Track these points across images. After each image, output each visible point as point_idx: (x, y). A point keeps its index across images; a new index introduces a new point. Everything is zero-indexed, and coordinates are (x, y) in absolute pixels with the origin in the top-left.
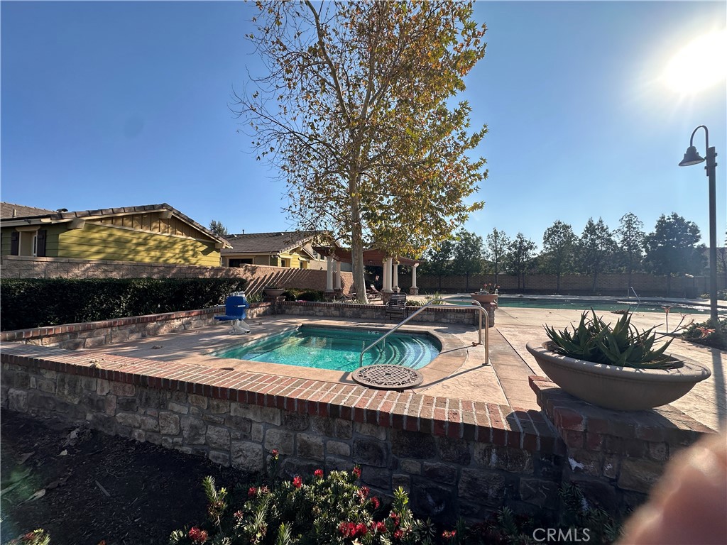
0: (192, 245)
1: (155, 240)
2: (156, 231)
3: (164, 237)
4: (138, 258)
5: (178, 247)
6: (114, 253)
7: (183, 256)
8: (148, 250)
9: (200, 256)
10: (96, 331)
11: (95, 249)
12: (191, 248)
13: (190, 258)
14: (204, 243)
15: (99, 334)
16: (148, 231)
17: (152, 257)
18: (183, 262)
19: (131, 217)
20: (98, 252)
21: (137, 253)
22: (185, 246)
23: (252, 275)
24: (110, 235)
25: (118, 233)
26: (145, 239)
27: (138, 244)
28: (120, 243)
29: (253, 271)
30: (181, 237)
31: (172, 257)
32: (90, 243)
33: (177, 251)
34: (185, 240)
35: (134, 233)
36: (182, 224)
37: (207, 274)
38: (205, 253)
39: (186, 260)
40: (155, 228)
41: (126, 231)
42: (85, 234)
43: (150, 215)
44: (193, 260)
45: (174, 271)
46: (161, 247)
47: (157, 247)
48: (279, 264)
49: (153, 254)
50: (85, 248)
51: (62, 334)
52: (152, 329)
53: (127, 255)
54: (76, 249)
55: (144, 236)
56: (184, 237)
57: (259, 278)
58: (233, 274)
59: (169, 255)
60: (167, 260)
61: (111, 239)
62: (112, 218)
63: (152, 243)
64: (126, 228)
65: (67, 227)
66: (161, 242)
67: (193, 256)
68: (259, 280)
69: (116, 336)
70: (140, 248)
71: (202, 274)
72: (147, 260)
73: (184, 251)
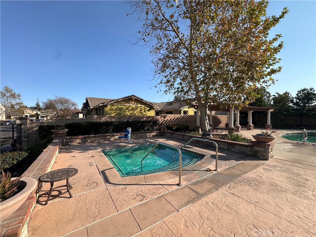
0: (144, 108)
1: (131, 107)
2: (131, 104)
3: (134, 106)
4: (126, 114)
5: (139, 109)
6: (119, 112)
7: (141, 112)
8: (129, 111)
9: (147, 112)
10: (91, 138)
11: (113, 112)
12: (143, 109)
13: (143, 113)
14: (148, 107)
15: (92, 139)
16: (129, 105)
17: (130, 113)
18: (140, 114)
19: (123, 101)
20: (115, 113)
21: (126, 112)
22: (141, 109)
23: (164, 119)
24: (118, 107)
25: (120, 106)
26: (128, 107)
27: (126, 109)
28: (121, 109)
29: (165, 117)
30: (139, 105)
31: (137, 113)
32: (112, 110)
33: (138, 111)
34: (141, 106)
35: (124, 106)
36: (139, 101)
37: (145, 119)
38: (149, 110)
39: (142, 113)
40: (131, 103)
41: (122, 105)
42: (111, 107)
43: (129, 99)
44: (144, 113)
45: (132, 118)
46: (133, 109)
47: (132, 110)
48: (182, 113)
49: (130, 112)
50: (111, 111)
51: (82, 138)
52: (108, 138)
53: (123, 113)
54: (109, 112)
55: (127, 106)
56: (141, 105)
57: (168, 120)
58: (155, 119)
59: (136, 112)
60: (135, 114)
61: (118, 108)
62: (118, 102)
63: (130, 108)
64: (122, 104)
65: (106, 106)
66: (133, 108)
67: (144, 112)
68: (168, 121)
69: (97, 140)
70: (127, 110)
71: (143, 119)
72: (129, 114)
73: (141, 110)
